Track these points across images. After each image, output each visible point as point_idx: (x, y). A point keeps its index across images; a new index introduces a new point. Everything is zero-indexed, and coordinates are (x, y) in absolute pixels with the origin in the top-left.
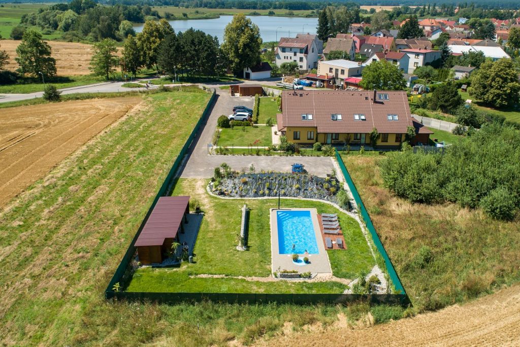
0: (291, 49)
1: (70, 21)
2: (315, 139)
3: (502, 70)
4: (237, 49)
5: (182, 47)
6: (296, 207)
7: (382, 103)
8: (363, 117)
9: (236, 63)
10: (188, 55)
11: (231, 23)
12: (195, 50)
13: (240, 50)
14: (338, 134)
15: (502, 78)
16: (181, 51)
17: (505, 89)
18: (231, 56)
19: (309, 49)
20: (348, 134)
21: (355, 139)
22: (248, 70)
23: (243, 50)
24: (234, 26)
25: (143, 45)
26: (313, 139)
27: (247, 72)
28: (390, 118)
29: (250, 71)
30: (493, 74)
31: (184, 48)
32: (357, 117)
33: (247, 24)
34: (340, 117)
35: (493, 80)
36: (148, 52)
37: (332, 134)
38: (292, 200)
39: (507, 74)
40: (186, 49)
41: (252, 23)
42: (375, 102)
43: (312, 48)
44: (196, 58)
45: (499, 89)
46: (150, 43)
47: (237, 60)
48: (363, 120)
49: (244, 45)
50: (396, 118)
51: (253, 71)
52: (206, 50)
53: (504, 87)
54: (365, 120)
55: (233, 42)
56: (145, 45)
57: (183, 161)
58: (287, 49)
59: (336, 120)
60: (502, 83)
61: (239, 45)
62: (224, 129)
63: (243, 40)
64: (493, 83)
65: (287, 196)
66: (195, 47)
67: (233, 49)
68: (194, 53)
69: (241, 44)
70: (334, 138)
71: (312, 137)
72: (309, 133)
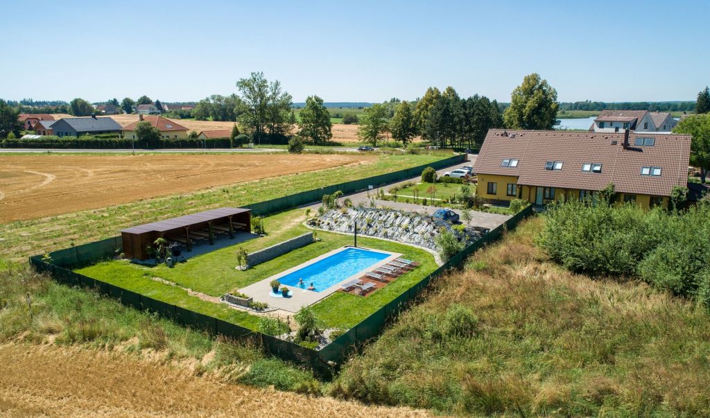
0: (611, 124)
4: (521, 115)
8: (597, 168)
13: (525, 117)
14: (554, 188)
19: (638, 123)
20: (566, 190)
26: (515, 196)
28: (646, 171)
32: (587, 168)
33: (542, 86)
34: (559, 166)
37: (545, 188)
41: (549, 86)
43: (642, 122)
48: (595, 171)
49: (531, 111)
50: (657, 172)
54: (600, 172)
55: (518, 108)
58: (606, 124)
59: (552, 169)
61: (524, 111)
62: (426, 183)
63: (532, 103)
70: (547, 196)
71: (514, 193)
72: (510, 186)
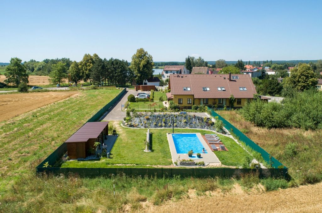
0: (171, 71)
1: (41, 67)
2: (192, 103)
3: (304, 71)
4: (139, 68)
5: (106, 66)
6: (185, 132)
7: (235, 81)
8: (224, 89)
9: (138, 76)
10: (109, 70)
11: (135, 54)
12: (113, 68)
13: (141, 69)
14: (208, 99)
15: (305, 76)
16: (105, 68)
17: (308, 82)
18: (135, 72)
19: (182, 71)
20: (215, 99)
21: (219, 104)
22: (145, 81)
23: (143, 69)
24: (138, 55)
25: (82, 68)
26: (191, 104)
27: (145, 82)
28: (242, 89)
29: (147, 81)
30: (299, 74)
31: (107, 66)
32: (219, 89)
33: (145, 54)
34: (208, 89)
35: (300, 77)
36: (85, 71)
37: (204, 99)
38: (182, 129)
39: (308, 73)
40: (108, 67)
41: (148, 54)
42: (230, 80)
43: (183, 71)
44: (114, 73)
45: (304, 83)
46: (87, 66)
47: (139, 75)
48: (223, 90)
49: (144, 66)
50: (245, 89)
51: (148, 82)
52: (120, 68)
53: (307, 81)
54: (225, 90)
55: (137, 64)
56: (83, 68)
57: (105, 114)
58: (168, 72)
59: (206, 91)
60: (306, 79)
61: (140, 66)
62: (132, 102)
63: (143, 63)
64: (300, 79)
65: (178, 127)
66: (114, 66)
67: (137, 68)
68: (113, 69)
69: (141, 65)
70: (205, 102)
71: (191, 102)
72: (189, 99)
